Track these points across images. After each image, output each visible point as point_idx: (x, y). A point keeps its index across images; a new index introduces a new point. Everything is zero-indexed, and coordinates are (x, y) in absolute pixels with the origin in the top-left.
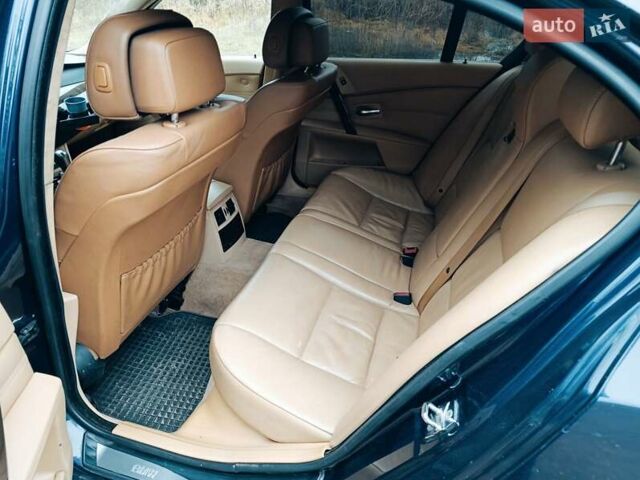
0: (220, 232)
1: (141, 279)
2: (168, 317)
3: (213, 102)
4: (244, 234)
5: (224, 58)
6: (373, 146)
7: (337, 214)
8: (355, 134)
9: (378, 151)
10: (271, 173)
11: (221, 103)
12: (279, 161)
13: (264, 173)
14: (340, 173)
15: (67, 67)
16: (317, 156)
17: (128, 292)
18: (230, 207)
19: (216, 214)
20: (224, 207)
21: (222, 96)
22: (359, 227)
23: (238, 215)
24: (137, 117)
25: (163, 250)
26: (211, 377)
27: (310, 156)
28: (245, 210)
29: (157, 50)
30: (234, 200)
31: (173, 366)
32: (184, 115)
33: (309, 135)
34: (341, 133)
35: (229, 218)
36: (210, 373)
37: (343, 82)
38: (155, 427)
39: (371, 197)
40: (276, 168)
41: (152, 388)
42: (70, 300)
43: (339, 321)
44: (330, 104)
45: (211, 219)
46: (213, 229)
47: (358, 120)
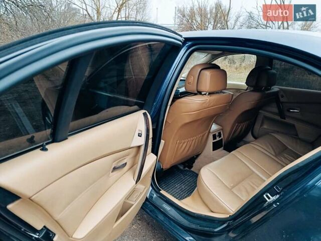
0: (213, 143)
1: (182, 146)
2: (185, 170)
3: (221, 92)
4: (223, 148)
5: (228, 82)
6: (293, 126)
7: (266, 148)
8: (285, 119)
9: (295, 128)
10: (240, 127)
11: (224, 93)
12: (245, 123)
13: (237, 126)
14: (273, 134)
15: (181, 80)
16: (265, 127)
17: (178, 147)
18: (220, 135)
19: (213, 135)
20: (217, 134)
21: (224, 91)
22: (276, 156)
23: (222, 139)
24: (196, 92)
25: (192, 139)
26: (196, 188)
27: (261, 126)
28: (225, 139)
29: (207, 74)
30: (222, 133)
31: (183, 187)
32: (210, 94)
33: (262, 116)
34: (278, 118)
35: (218, 139)
36: (196, 186)
37: (282, 96)
38: (175, 197)
39: (287, 148)
40: (243, 126)
41: (174, 191)
42: (162, 142)
43: (252, 184)
44: (274, 105)
45: (211, 137)
46: (211, 141)
47: (288, 114)
